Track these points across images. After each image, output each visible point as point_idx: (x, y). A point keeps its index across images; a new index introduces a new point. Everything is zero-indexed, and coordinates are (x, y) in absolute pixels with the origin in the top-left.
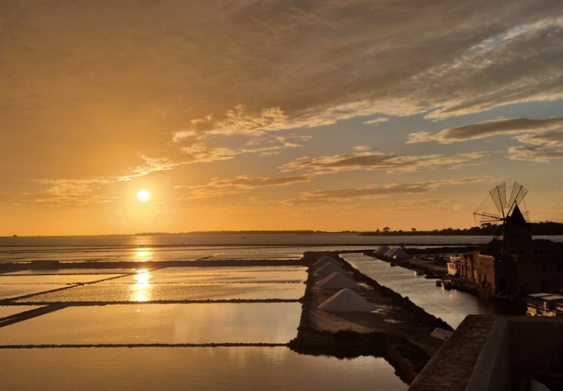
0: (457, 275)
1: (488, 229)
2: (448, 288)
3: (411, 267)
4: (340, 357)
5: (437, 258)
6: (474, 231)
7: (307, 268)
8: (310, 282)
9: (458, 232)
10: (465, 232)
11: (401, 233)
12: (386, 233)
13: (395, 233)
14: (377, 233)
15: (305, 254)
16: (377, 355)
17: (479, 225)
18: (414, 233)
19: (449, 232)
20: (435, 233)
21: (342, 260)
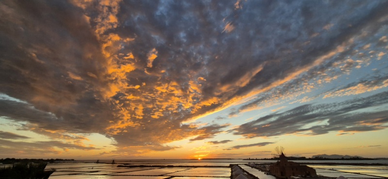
0: (269, 171)
1: (275, 159)
2: (267, 174)
3: (257, 168)
5: (263, 166)
6: (272, 159)
7: (231, 168)
8: (232, 172)
9: (268, 159)
10: (269, 159)
11: (253, 159)
12: (249, 159)
13: (252, 159)
14: (247, 159)
17: (273, 157)
18: (256, 159)
19: (265, 159)
20: (262, 159)
21: (239, 167)
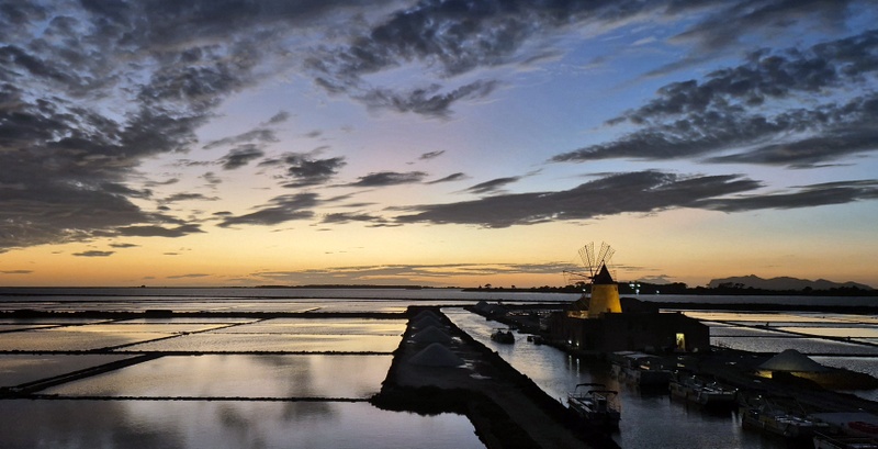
0: (548, 331)
2: (538, 343)
4: (422, 413)
5: (531, 314)
7: (407, 321)
8: (406, 336)
11: (501, 290)
12: (489, 289)
15: (409, 307)
16: (459, 412)
18: (513, 290)
20: (533, 290)
